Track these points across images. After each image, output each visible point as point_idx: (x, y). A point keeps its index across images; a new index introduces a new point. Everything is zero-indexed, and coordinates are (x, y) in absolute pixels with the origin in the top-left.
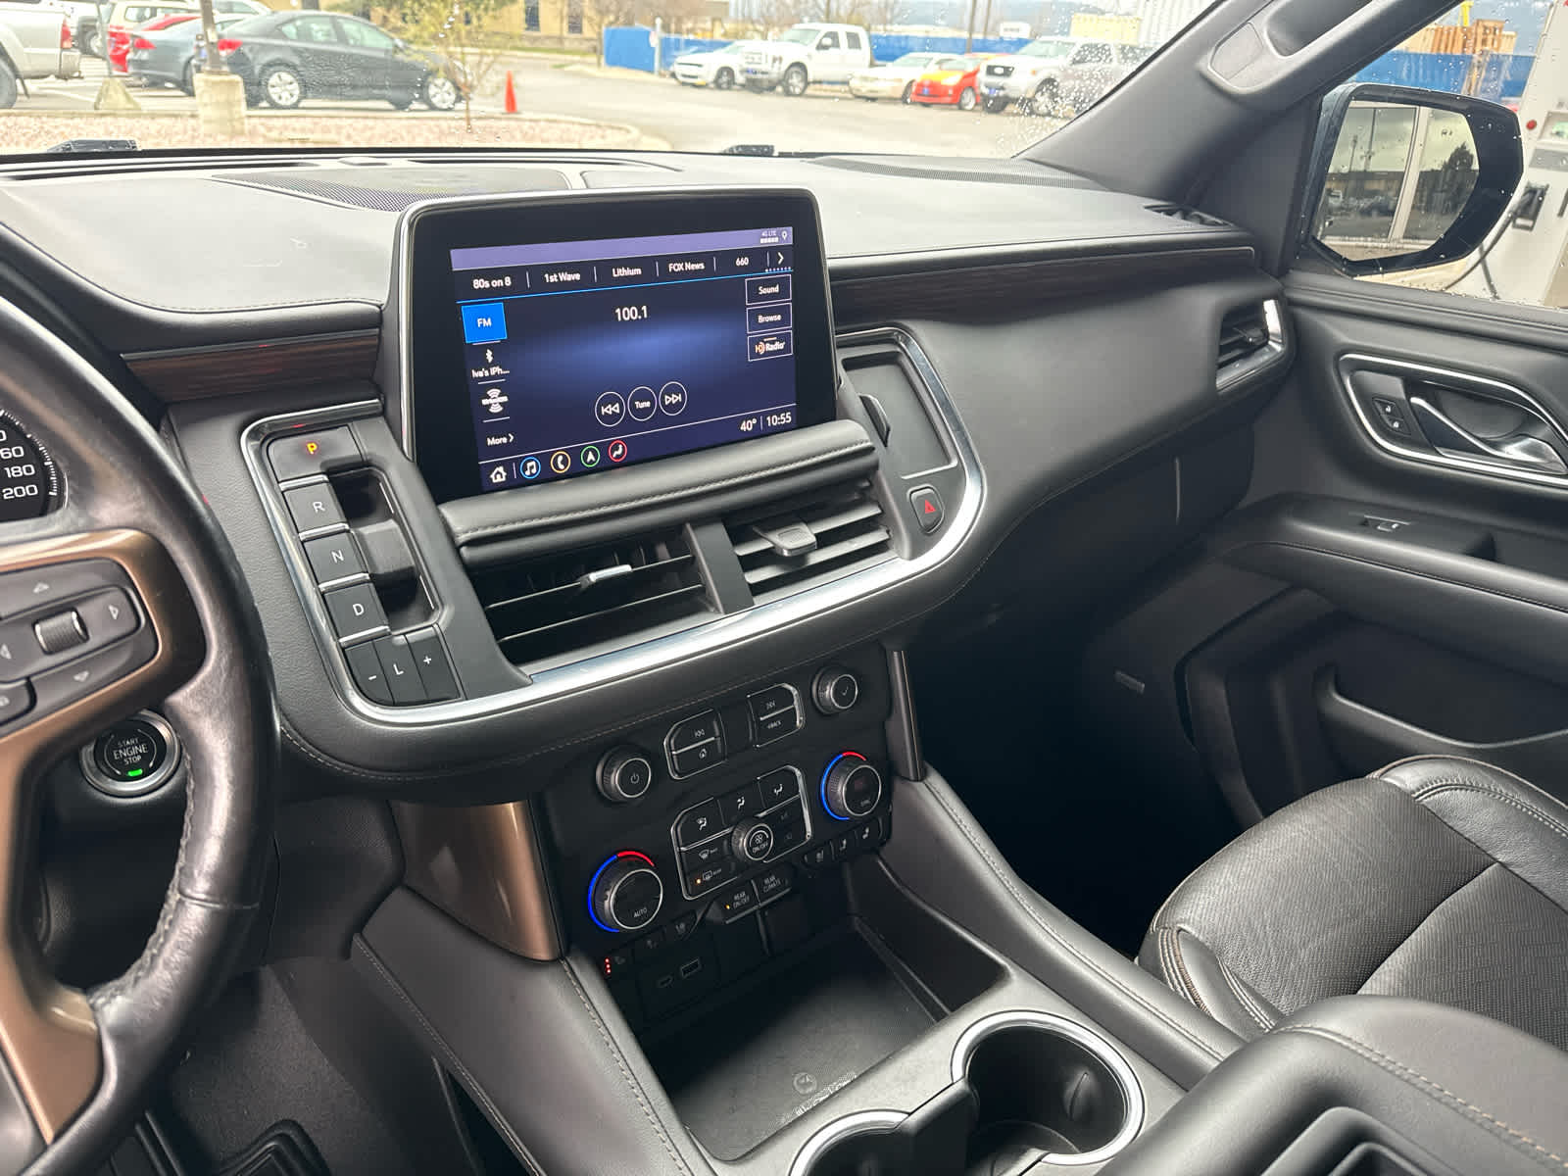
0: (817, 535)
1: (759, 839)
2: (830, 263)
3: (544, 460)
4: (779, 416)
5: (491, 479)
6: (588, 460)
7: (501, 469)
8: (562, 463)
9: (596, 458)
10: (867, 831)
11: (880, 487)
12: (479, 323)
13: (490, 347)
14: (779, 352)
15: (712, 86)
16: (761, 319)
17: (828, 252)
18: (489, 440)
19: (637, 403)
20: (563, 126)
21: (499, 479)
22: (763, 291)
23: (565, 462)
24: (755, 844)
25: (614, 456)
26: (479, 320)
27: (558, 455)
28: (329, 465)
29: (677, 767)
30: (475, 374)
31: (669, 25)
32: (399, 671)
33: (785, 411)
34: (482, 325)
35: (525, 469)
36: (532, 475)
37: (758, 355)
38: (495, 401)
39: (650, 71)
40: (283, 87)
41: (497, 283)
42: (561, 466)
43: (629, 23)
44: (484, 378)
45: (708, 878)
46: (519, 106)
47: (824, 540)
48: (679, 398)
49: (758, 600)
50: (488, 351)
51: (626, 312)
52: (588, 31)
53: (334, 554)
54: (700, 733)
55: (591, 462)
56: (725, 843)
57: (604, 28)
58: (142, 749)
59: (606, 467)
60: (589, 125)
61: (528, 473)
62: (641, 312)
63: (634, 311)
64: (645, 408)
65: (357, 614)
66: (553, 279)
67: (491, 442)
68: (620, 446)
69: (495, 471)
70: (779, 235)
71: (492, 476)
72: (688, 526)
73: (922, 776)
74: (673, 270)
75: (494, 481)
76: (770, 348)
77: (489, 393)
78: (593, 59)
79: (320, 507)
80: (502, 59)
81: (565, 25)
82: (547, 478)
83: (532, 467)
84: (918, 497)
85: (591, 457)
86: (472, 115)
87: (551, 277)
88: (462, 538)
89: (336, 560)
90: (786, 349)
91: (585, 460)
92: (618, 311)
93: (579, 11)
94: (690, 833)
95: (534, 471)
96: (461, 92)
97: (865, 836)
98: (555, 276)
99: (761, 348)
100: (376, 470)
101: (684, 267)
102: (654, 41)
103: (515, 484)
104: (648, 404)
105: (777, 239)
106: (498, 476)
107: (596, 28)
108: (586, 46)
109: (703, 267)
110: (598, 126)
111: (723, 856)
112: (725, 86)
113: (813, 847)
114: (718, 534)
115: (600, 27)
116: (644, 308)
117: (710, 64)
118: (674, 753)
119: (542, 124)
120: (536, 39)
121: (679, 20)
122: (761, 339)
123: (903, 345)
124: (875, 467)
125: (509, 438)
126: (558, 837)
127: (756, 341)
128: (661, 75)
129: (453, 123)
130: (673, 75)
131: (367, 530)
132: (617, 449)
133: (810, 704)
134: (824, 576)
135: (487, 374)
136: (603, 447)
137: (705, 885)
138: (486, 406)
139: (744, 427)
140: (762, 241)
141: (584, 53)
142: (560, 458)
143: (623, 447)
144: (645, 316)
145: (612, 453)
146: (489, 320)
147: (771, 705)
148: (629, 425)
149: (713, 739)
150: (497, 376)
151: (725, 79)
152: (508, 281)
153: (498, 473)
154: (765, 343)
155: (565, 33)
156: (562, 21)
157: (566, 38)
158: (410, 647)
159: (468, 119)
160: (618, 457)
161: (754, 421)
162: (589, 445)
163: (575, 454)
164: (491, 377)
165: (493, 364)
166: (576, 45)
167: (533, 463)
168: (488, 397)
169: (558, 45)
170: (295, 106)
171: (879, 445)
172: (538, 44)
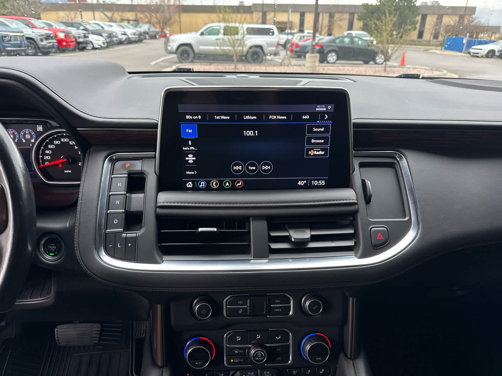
0: (312, 236)
1: (259, 355)
2: (353, 121)
3: (208, 183)
4: (318, 181)
5: (187, 186)
6: (226, 185)
7: (191, 183)
8: (215, 184)
9: (230, 185)
10: (323, 370)
11: (357, 221)
12: (187, 131)
13: (191, 140)
14: (321, 155)
15: (485, 57)
16: (313, 141)
17: (353, 116)
18: (187, 172)
19: (249, 167)
20: (418, 70)
21: (189, 186)
22: (315, 129)
23: (216, 184)
24: (256, 356)
25: (237, 185)
26: (187, 130)
27: (214, 181)
28: (130, 172)
29: (228, 313)
30: (184, 148)
31: (473, 36)
32: (119, 246)
33: (322, 180)
34: (188, 132)
35: (200, 184)
36: (202, 187)
37: (310, 155)
38: (191, 159)
39: (461, 51)
40: (332, 57)
41: (195, 117)
42: (215, 186)
43: (457, 35)
44: (187, 150)
45: (236, 361)
46: (405, 63)
47: (314, 238)
48: (269, 168)
49: (272, 256)
50: (190, 141)
51: (248, 132)
52: (440, 38)
53: (117, 201)
54: (240, 302)
55: (227, 186)
56: (247, 350)
57: (446, 37)
58: (55, 248)
59: (233, 189)
60: (429, 70)
61: (201, 186)
62: (255, 133)
63: (252, 132)
64: (253, 170)
65: (115, 223)
66: (218, 118)
67: (188, 173)
68: (241, 182)
69: (188, 183)
70: (326, 107)
71: (187, 185)
72: (251, 218)
73: (354, 358)
74: (271, 118)
75: (188, 186)
76: (316, 153)
77: (188, 155)
78: (440, 48)
79: (120, 185)
80: (400, 48)
81: (432, 37)
82: (208, 189)
83: (203, 184)
84: (375, 231)
85: (227, 184)
86: (387, 66)
87: (217, 117)
88: (159, 204)
89: (116, 203)
90: (325, 154)
91: (225, 185)
92: (245, 132)
93: (438, 32)
94: (232, 340)
95: (203, 185)
96: (387, 59)
97: (321, 372)
98: (219, 117)
99: (312, 153)
100: (145, 176)
101: (277, 117)
102: (465, 41)
103: (196, 189)
104: (254, 168)
105: (325, 109)
106: (189, 185)
107: (443, 37)
108: (438, 43)
109: (286, 118)
110: (432, 70)
111: (244, 355)
112: (490, 56)
113: (291, 367)
114: (263, 225)
115: (444, 37)
116: (256, 132)
117: (486, 48)
118: (228, 307)
119: (411, 69)
120: (420, 41)
121: (478, 34)
122: (312, 149)
123: (398, 159)
124: (357, 212)
125: (195, 172)
126: (173, 322)
127: (310, 150)
128: (465, 53)
129: (380, 69)
130: (469, 53)
131: (133, 196)
132: (239, 183)
133: (299, 307)
134: (314, 254)
135: (188, 149)
136: (233, 182)
137: (234, 363)
138: (187, 160)
139: (299, 183)
140: (317, 109)
141: (437, 46)
142: (215, 183)
143: (242, 183)
144: (257, 135)
145: (237, 184)
146: (191, 130)
147: (278, 301)
148: (244, 175)
149: (246, 307)
150: (192, 150)
151: (491, 54)
152: (200, 117)
153: (189, 184)
154: (314, 151)
155: (432, 39)
156: (431, 35)
157: (431, 41)
158: (126, 239)
159: (385, 67)
160: (239, 186)
161: (305, 182)
162: (227, 180)
163: (221, 182)
164: (190, 150)
165: (191, 146)
166: (435, 43)
167: (204, 183)
168: (188, 157)
169: (428, 44)
170: (334, 63)
171: (362, 202)
172: (420, 43)
